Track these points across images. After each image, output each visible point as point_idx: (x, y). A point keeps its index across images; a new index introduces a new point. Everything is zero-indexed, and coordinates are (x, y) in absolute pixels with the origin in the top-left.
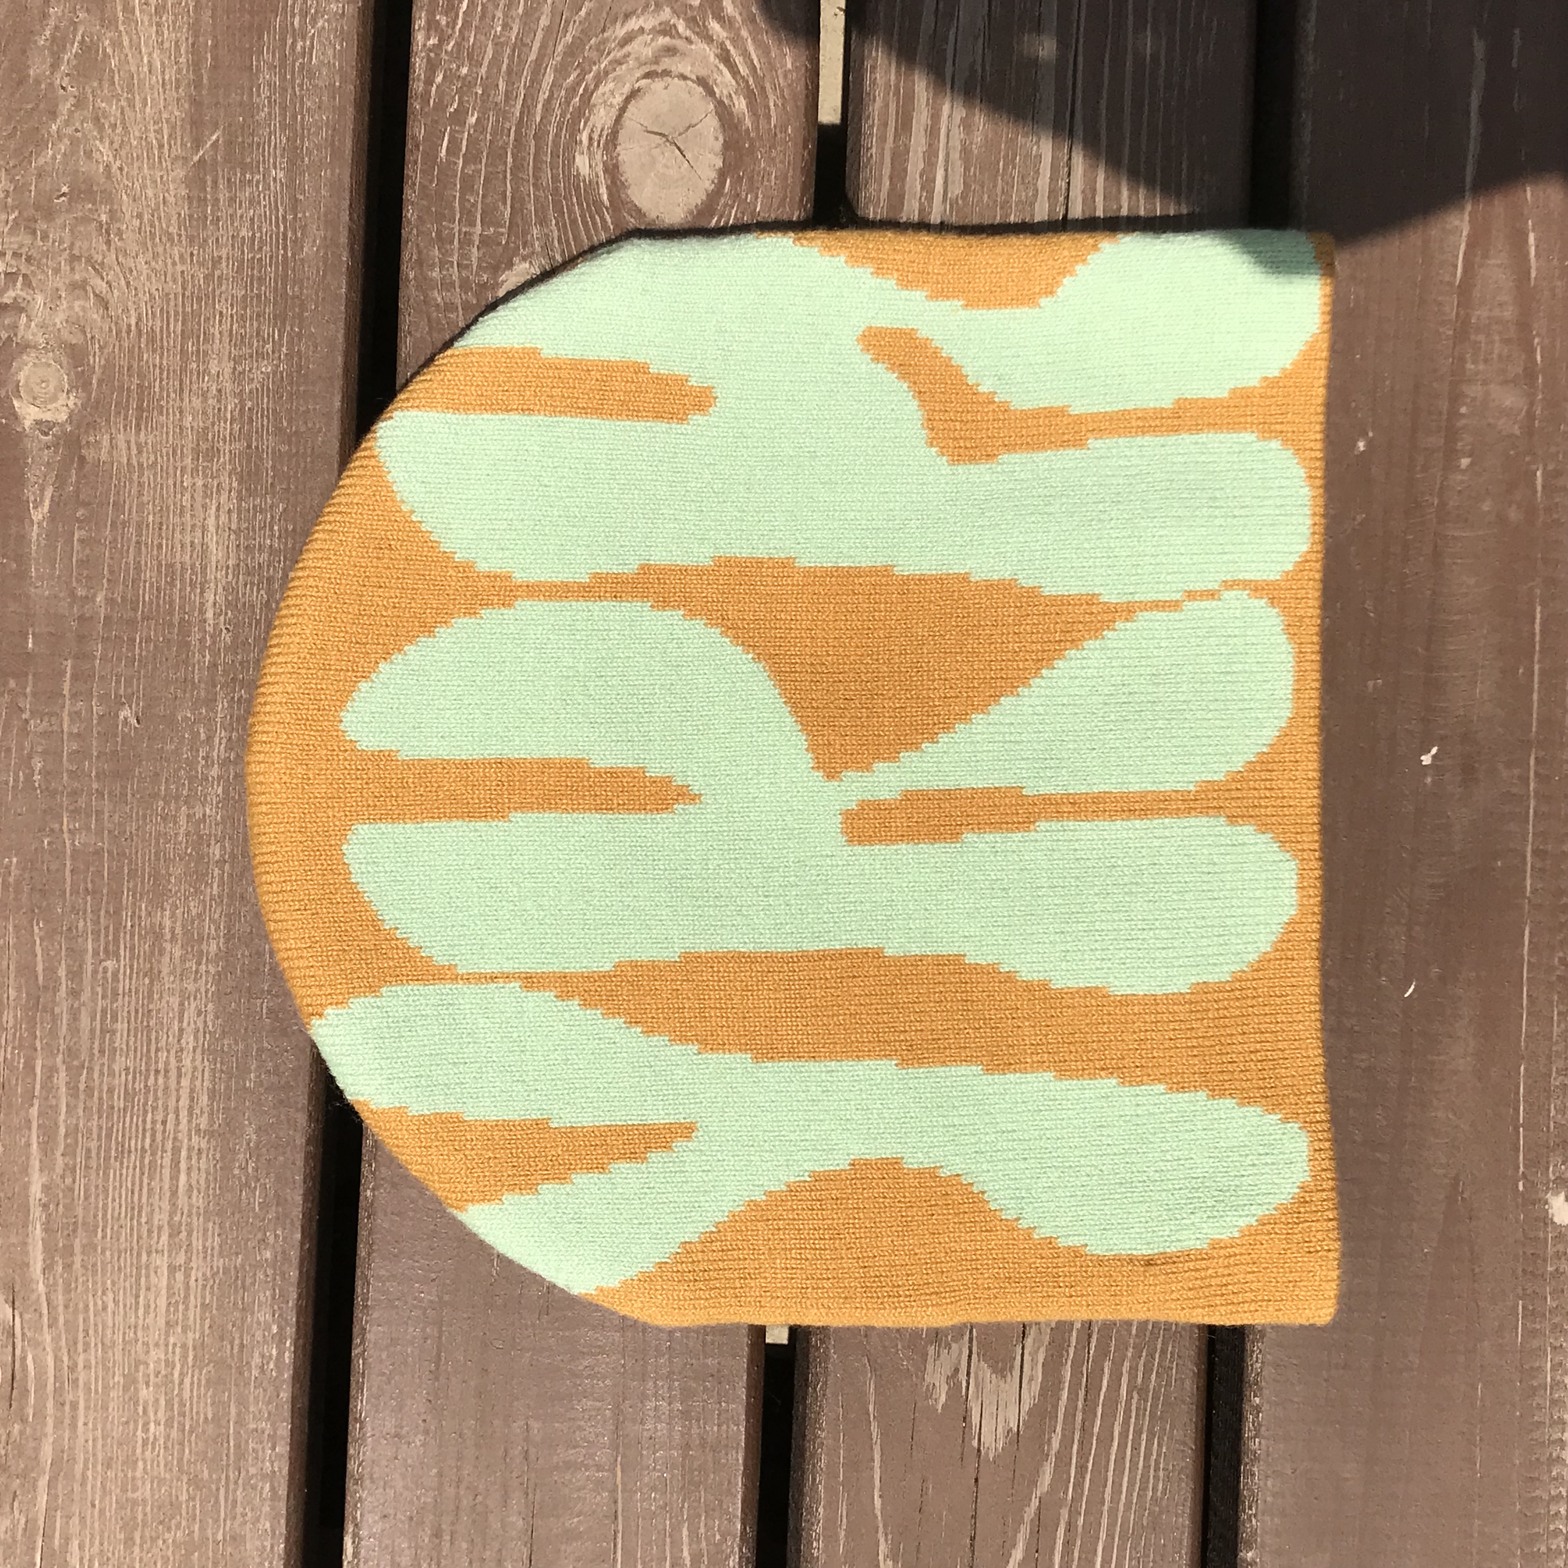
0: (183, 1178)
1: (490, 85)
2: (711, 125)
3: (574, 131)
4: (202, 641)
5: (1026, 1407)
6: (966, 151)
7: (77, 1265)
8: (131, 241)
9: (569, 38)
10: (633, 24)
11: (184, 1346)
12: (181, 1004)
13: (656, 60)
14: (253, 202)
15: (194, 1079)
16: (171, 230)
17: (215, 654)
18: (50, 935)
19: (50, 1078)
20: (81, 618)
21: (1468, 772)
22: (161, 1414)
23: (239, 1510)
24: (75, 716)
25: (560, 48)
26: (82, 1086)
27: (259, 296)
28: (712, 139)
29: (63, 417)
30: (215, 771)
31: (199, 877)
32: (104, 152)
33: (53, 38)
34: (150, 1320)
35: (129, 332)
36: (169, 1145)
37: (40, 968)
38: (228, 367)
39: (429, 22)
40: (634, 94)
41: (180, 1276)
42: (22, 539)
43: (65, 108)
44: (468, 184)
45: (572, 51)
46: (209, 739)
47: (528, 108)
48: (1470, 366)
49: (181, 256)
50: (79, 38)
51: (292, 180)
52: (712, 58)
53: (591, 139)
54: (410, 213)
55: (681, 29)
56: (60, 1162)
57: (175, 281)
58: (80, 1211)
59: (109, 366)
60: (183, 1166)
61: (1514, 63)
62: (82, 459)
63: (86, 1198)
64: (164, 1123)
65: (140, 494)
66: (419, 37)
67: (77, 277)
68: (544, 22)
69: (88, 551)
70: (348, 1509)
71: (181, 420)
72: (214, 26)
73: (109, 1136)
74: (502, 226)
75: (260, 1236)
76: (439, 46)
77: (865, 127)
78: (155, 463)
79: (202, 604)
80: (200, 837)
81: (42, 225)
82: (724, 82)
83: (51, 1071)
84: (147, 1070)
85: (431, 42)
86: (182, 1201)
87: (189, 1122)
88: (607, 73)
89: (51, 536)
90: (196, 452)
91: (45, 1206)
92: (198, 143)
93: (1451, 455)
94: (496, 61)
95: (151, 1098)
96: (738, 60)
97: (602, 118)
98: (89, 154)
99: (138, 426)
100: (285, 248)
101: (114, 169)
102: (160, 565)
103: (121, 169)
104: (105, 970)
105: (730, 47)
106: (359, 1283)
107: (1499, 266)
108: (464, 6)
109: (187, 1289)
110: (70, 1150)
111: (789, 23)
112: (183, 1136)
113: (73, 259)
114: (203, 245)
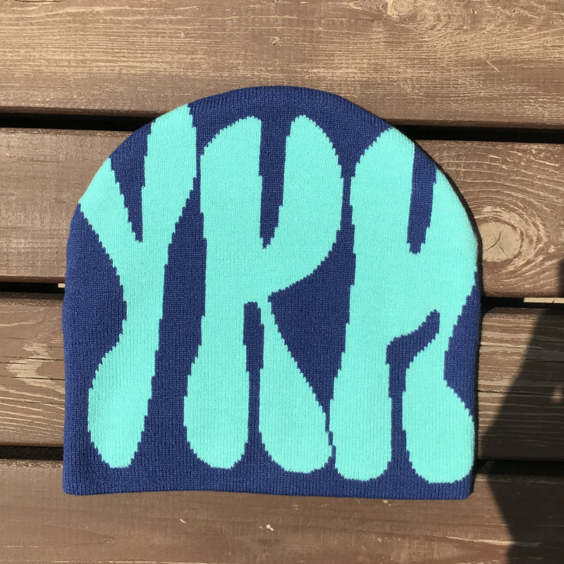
0: (103, 64)
1: (518, 174)
2: (503, 257)
3: (500, 206)
4: (305, 68)
5: (25, 380)
6: (495, 353)
7: (70, 25)
8: (457, 38)
9: (536, 203)
10: (541, 227)
11: (40, 66)
12: (168, 62)
13: (527, 236)
14: (472, 84)
15: (140, 67)
16: (461, 53)
17: (300, 73)
18: (193, 12)
19: (140, 13)
20: (313, 22)
21: (264, 542)
22: (15, 58)
24: (276, 20)
25: (532, 200)
26: (137, 25)
27: (436, 87)
28: (498, 257)
29: (389, 13)
30: (256, 73)
31: (216, 68)
32: (492, 27)
33: (533, 7)
34: (50, 53)
35: (422, 38)
36: (115, 59)
37: (181, 9)
38: (409, 76)
39: (541, 150)
40: (514, 228)
41: (67, 64)
43: (507, 12)
44: (479, 165)
45: (531, 204)
46: (268, 71)
47: (509, 188)
48: (416, 541)
49: (451, 57)
50: (534, 17)
51: (480, 99)
52: (529, 257)
53: (497, 212)
54: (469, 144)
55: (539, 245)
56: (108, 18)
57: (442, 55)
58: (90, 25)
59: (409, 31)
60: (108, 64)
61: (530, 558)
62: (373, 21)
63: (95, 28)
64: (124, 57)
65: (360, 43)
66: (535, 146)
67: (442, 18)
68: (542, 194)
69: (338, 24)
71: (389, 58)
72: (539, 68)
73: (118, 36)
74: (464, 178)
75: (82, 93)
77: (503, 315)
78: (372, 49)
79: (319, 67)
80: (231, 68)
81: (462, 4)
82: (520, 262)
83: (142, 13)
84: (143, 50)
85: (534, 151)
86: (95, 64)
87: (124, 66)
88: (522, 217)
89: (343, 10)
90: (377, 64)
91: (91, 12)
92: (494, 63)
93: (383, 535)
94: (526, 175)
95: (133, 51)
96: (528, 267)
97: (505, 216)
98: (489, 21)
99: (389, 42)
100: (454, 97)
101: (484, 31)
102: (334, 51)
103: (484, 34)
104: (180, 33)
105: (533, 264)
106: (66, 131)
107: (453, 552)
108: (548, 163)
109: (62, 66)
110: (112, 21)
111: (542, 286)
112: (119, 64)
113: (449, 16)
114: (455, 65)
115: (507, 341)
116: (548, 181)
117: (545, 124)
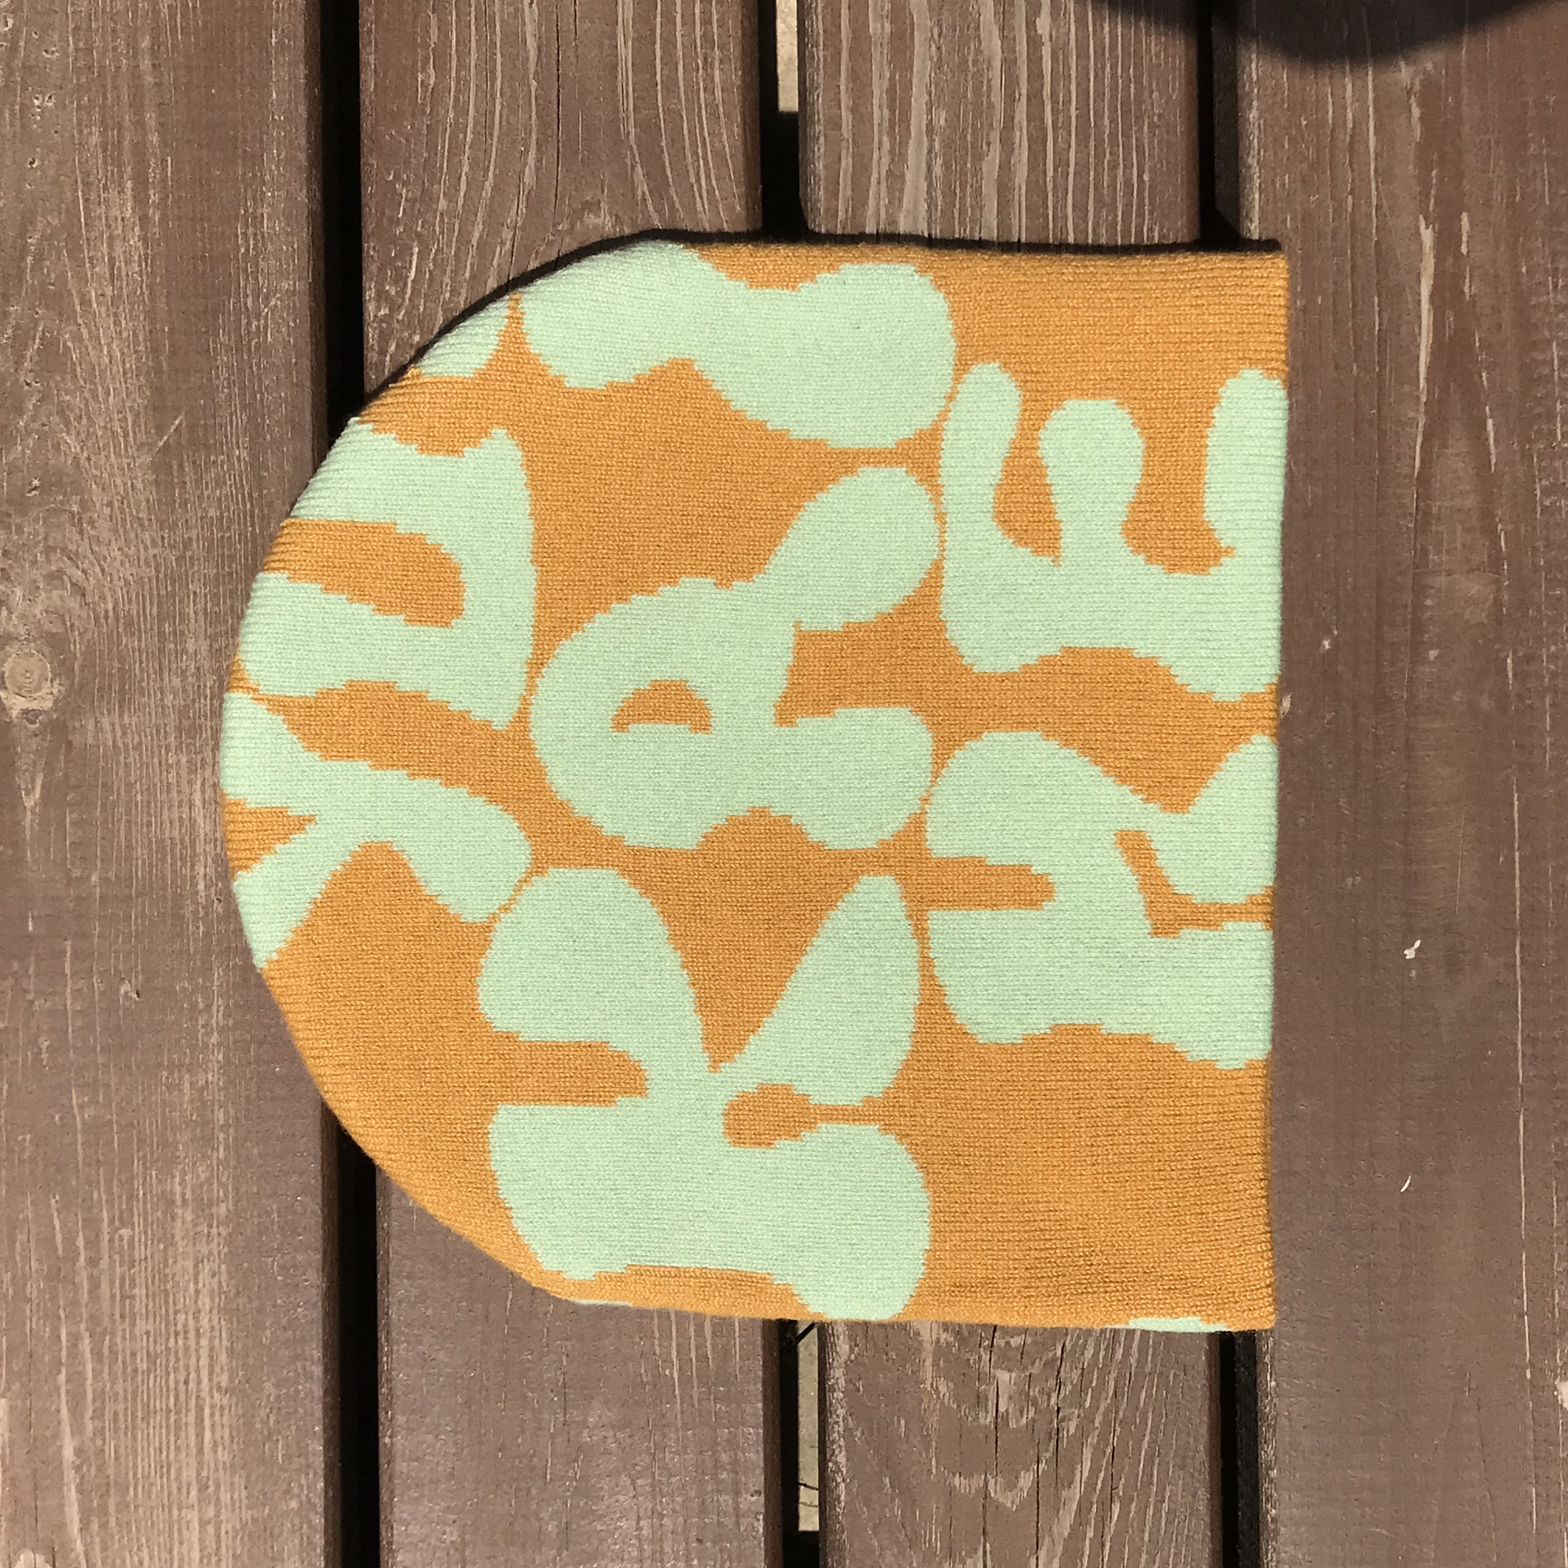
0: (208, 1434)
4: (195, 912)
7: (113, 1523)
8: (104, 526)
12: (196, 1266)
14: (220, 482)
15: (211, 1339)
16: (141, 515)
17: (209, 925)
18: (66, 1207)
19: (75, 1345)
20: (78, 899)
21: (1452, 964)
24: (77, 992)
26: (106, 1352)
27: (230, 574)
29: (48, 704)
30: (215, 1039)
31: (206, 1141)
32: (70, 440)
33: (15, 337)
35: (106, 617)
36: (193, 1402)
37: (59, 1238)
38: (204, 646)
39: (378, 293)
42: (18, 824)
43: (30, 404)
46: (208, 1007)
48: (1431, 557)
49: (153, 540)
50: (39, 335)
51: (254, 456)
56: (90, 1426)
57: (147, 564)
58: (111, 1471)
59: (89, 652)
60: (207, 1422)
61: (1464, 249)
62: (70, 744)
63: (116, 1459)
64: (186, 1382)
65: (128, 774)
66: (370, 308)
67: (54, 568)
69: (80, 833)
71: (162, 700)
72: (170, 311)
73: (134, 1399)
75: (285, 1486)
76: (390, 316)
78: (140, 743)
79: (193, 878)
80: (204, 1103)
81: (16, 520)
83: (75, 1338)
84: (167, 1331)
85: (382, 312)
86: (208, 1456)
87: (210, 1380)
89: (44, 822)
90: (179, 729)
91: (78, 1469)
92: (161, 429)
93: (1417, 648)
95: (172, 1359)
98: (57, 447)
99: (121, 707)
100: (253, 525)
101: (82, 459)
102: (150, 842)
103: (89, 459)
104: (121, 1240)
106: (383, 1528)
107: (1457, 455)
108: (412, 275)
109: (218, 1542)
110: (99, 1414)
112: (205, 1394)
113: (48, 550)
114: (173, 528)
116: (458, 269)
117: (313, 287)
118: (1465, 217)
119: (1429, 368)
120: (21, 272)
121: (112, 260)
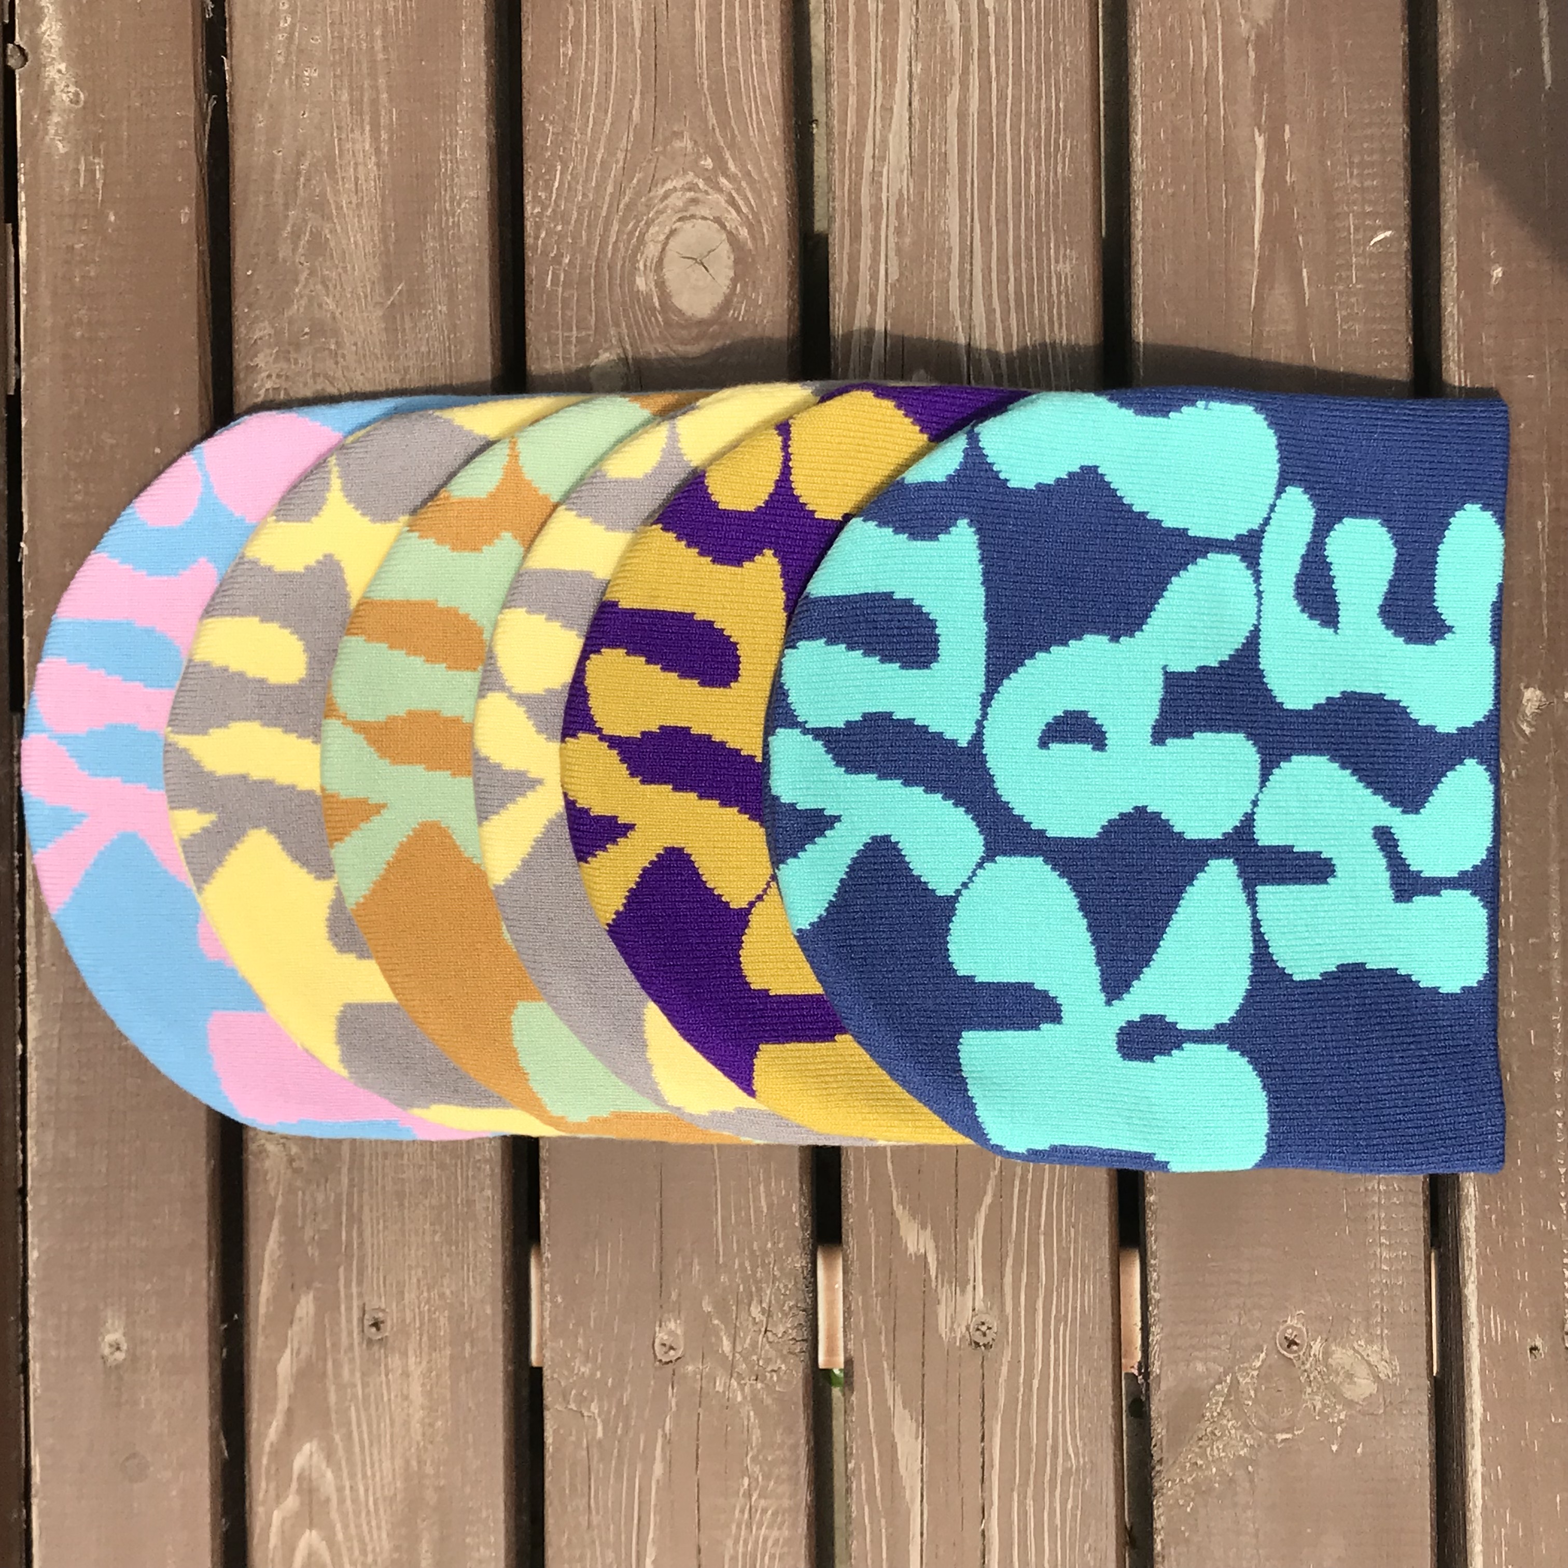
1: (576, 237)
2: (724, 249)
3: (634, 261)
6: (899, 251)
9: (627, 198)
10: (669, 185)
13: (686, 208)
14: (428, 328)
16: (376, 351)
23: (471, 1183)
25: (621, 206)
28: (725, 257)
32: (329, 301)
33: (292, 232)
39: (533, 197)
40: (673, 232)
43: (303, 277)
44: (566, 303)
45: (629, 208)
47: (602, 249)
49: (384, 367)
50: (309, 230)
51: (451, 311)
52: (723, 203)
53: (645, 266)
54: (530, 325)
55: (701, 186)
61: (1286, 149)
66: (528, 208)
68: (610, 189)
70: (542, 1182)
72: (395, 213)
74: (589, 329)
76: (542, 213)
82: (733, 219)
85: (536, 211)
88: (653, 221)
92: (389, 291)
94: (579, 221)
96: (741, 203)
97: (652, 250)
98: (320, 306)
101: (337, 314)
103: (341, 314)
105: (735, 195)
107: (1281, 294)
108: (556, 184)
111: (774, 174)
113: (315, 376)
114: (397, 359)
115: (877, 228)
116: (587, 180)
117: (490, 194)
118: (1287, 128)
119: (1263, 232)
120: (296, 188)
121: (357, 179)
